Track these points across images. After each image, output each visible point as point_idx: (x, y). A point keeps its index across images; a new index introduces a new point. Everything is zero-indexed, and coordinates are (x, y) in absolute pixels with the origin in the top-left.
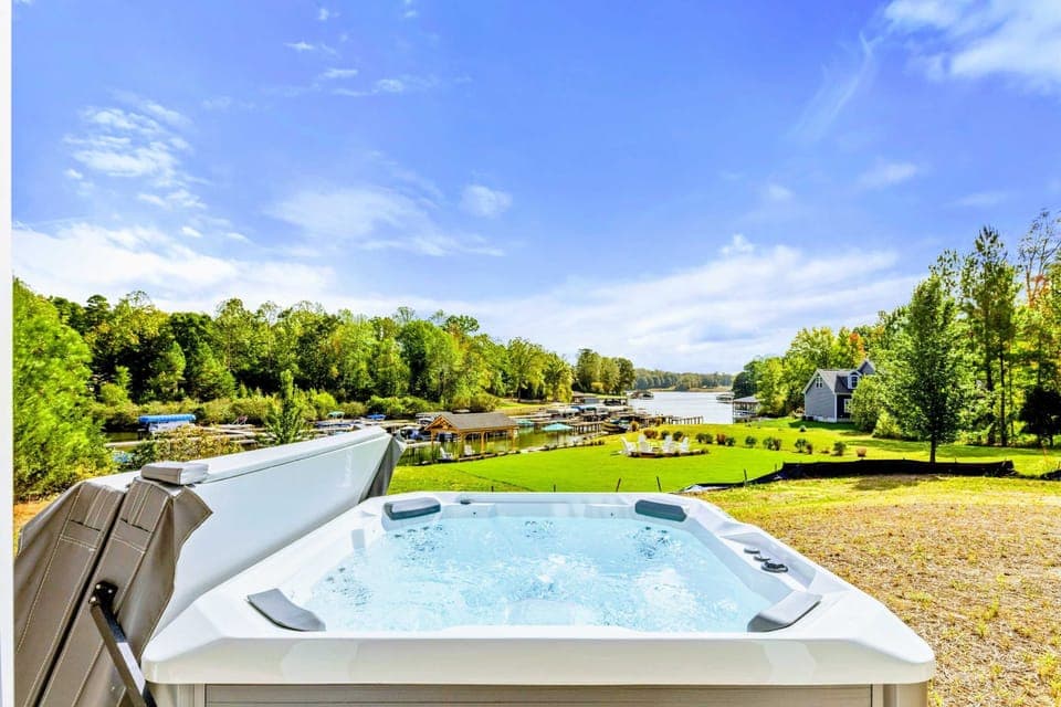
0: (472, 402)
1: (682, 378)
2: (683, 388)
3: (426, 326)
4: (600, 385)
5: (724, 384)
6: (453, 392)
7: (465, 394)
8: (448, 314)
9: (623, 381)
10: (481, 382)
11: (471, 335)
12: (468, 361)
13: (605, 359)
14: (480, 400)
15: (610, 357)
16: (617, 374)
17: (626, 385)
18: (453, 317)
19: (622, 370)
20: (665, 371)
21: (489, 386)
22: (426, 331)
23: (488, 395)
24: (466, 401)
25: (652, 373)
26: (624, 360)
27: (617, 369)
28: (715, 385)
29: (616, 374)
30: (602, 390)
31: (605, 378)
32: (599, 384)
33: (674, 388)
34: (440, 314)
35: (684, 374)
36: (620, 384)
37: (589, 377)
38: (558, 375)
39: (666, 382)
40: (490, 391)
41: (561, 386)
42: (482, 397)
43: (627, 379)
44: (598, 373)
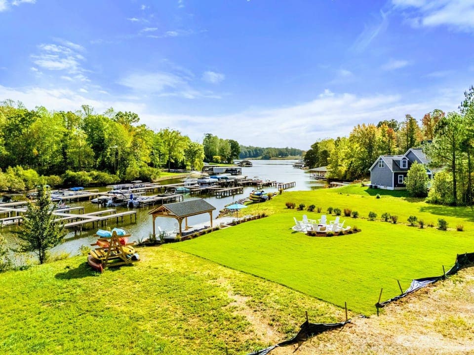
0: (140, 173)
1: (266, 151)
2: (267, 158)
3: (104, 119)
4: (219, 157)
5: (291, 155)
6: (126, 166)
7: (134, 167)
8: (116, 111)
9: (233, 155)
10: (144, 159)
11: (134, 125)
12: (135, 145)
13: (221, 140)
14: (146, 172)
17: (235, 157)
18: (120, 113)
19: (232, 148)
20: (255, 146)
21: (149, 162)
22: (105, 123)
23: (151, 168)
24: (136, 173)
25: (247, 148)
26: (232, 141)
27: (229, 148)
28: (286, 155)
29: (228, 151)
30: (220, 161)
31: (222, 153)
33: (260, 157)
34: (111, 110)
35: (267, 149)
36: (231, 156)
37: (212, 152)
38: (195, 153)
39: (256, 154)
40: (151, 165)
41: (197, 160)
42: (147, 170)
43: (235, 153)
44: (217, 150)
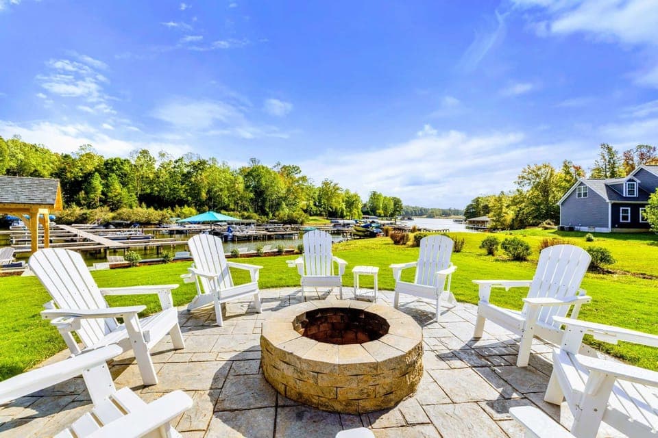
1: (430, 211)
2: (431, 217)
5: (455, 215)
9: (395, 211)
10: (300, 205)
13: (385, 198)
15: (388, 197)
16: (392, 206)
17: (397, 213)
19: (395, 204)
20: (420, 207)
22: (263, 171)
25: (413, 208)
26: (397, 198)
27: (392, 203)
28: (450, 215)
30: (383, 215)
31: (385, 208)
32: (381, 211)
33: (425, 216)
35: (432, 209)
37: (375, 207)
38: (353, 203)
39: (421, 213)
40: (306, 211)
41: (355, 211)
43: (398, 210)
44: (381, 205)
